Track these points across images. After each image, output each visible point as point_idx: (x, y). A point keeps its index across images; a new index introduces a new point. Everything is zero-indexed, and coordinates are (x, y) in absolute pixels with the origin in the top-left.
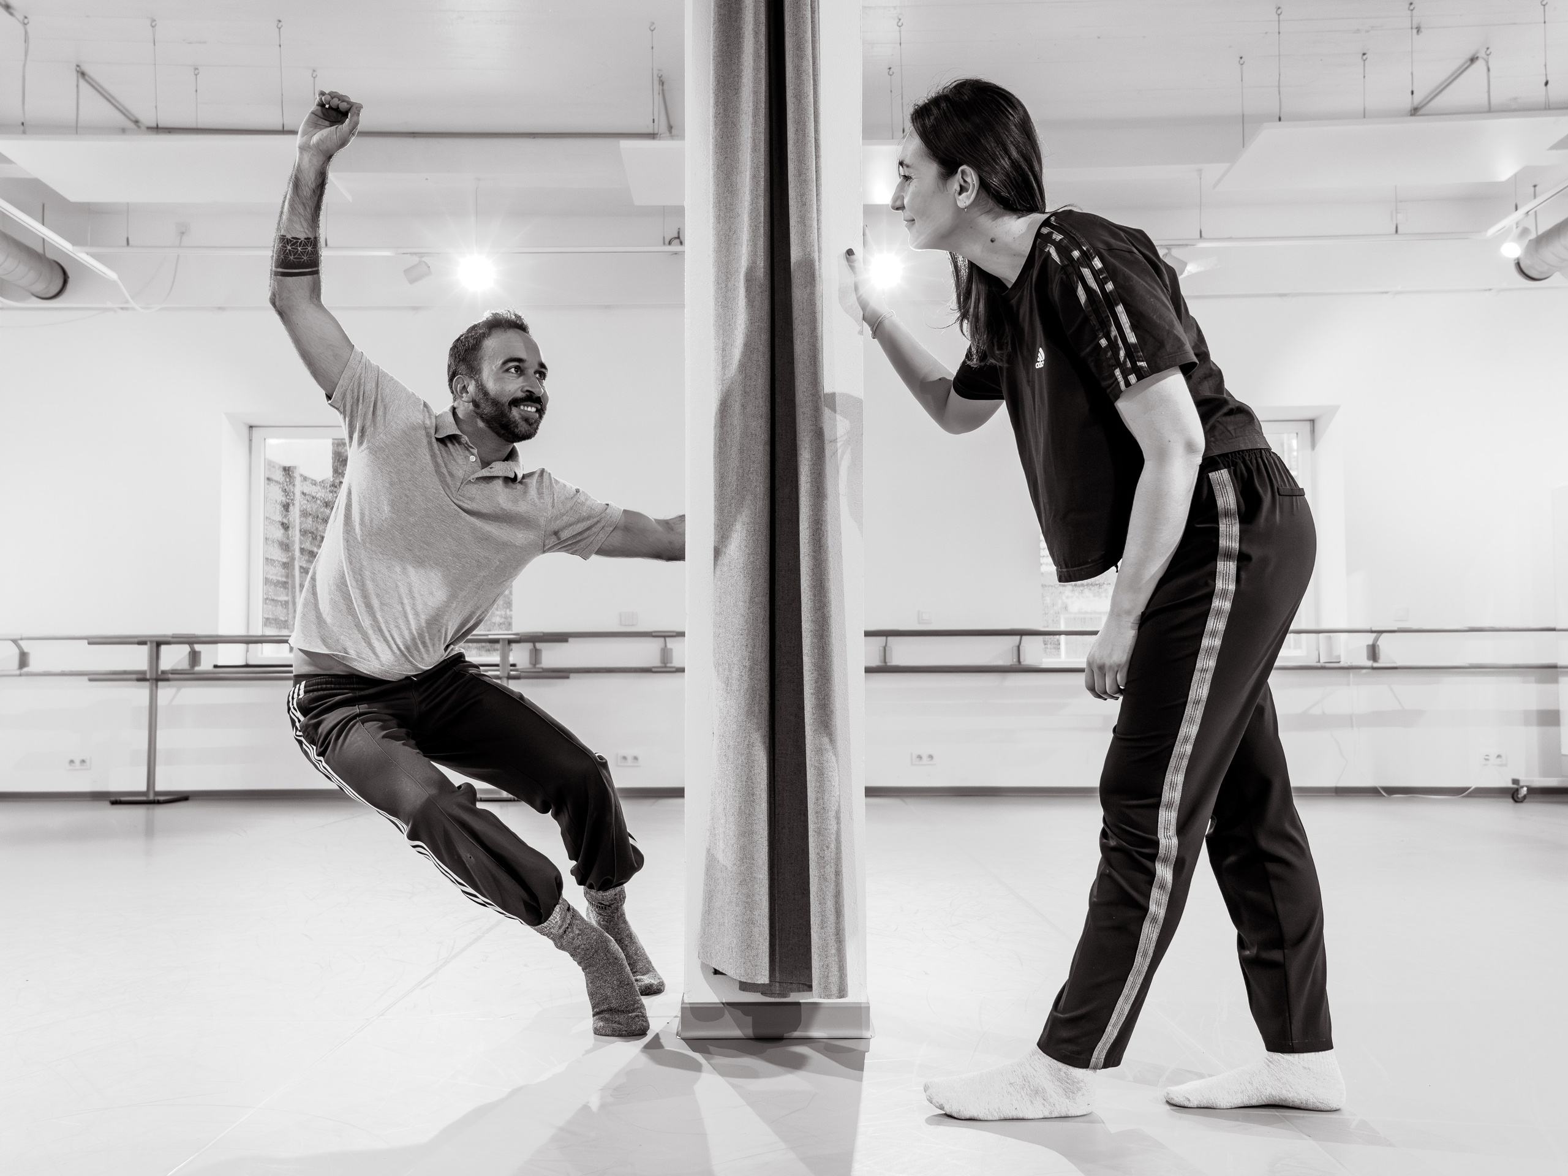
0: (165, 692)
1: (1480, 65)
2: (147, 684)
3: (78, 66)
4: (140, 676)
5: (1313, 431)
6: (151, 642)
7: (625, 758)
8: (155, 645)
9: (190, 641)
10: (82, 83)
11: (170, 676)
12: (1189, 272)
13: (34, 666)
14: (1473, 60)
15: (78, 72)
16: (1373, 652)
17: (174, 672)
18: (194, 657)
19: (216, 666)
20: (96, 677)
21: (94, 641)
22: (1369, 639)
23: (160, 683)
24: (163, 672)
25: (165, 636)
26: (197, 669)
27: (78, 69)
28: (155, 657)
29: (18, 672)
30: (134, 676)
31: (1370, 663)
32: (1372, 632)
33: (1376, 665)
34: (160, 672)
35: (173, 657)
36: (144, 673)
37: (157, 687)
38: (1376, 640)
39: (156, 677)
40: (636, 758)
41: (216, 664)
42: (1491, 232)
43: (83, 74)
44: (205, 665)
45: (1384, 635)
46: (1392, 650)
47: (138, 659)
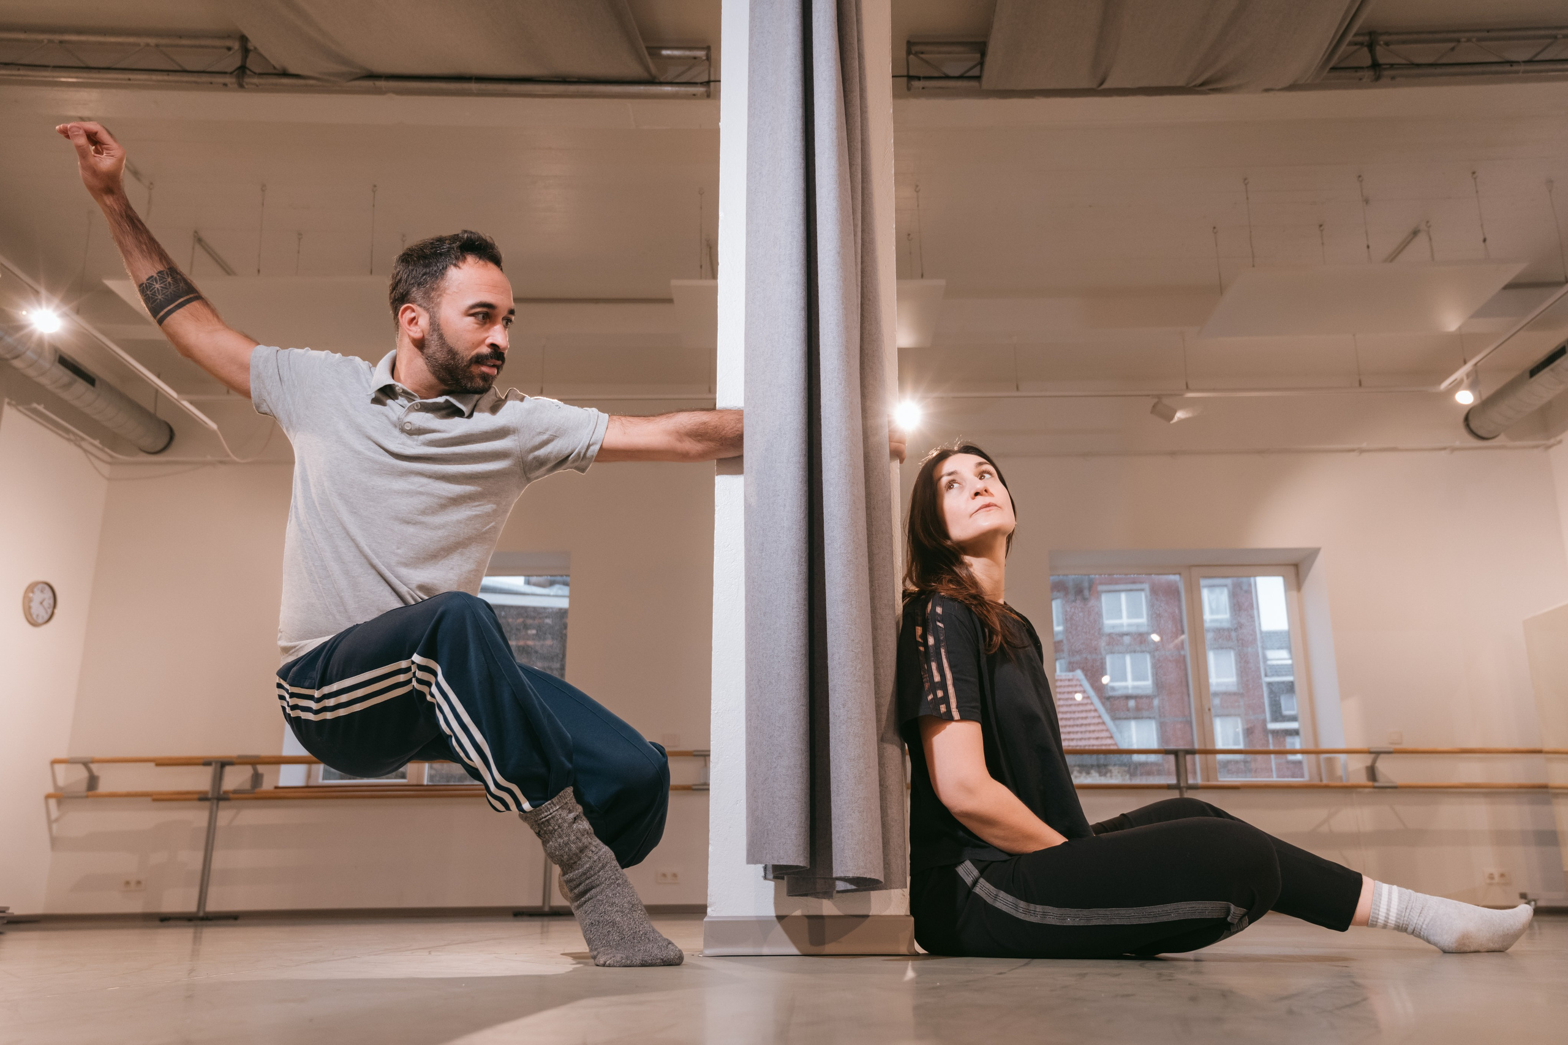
0: (225, 816)
1: (1422, 238)
2: (207, 804)
3: (196, 232)
4: (202, 796)
5: (1297, 574)
6: (216, 762)
7: (664, 875)
8: (219, 765)
9: (253, 762)
10: (197, 246)
11: (231, 796)
12: (1178, 418)
13: (103, 787)
14: (1415, 233)
15: (194, 236)
16: (1372, 773)
17: (235, 792)
18: (257, 778)
19: (277, 788)
20: (160, 798)
21: (161, 763)
22: (1367, 760)
23: (222, 804)
24: (226, 792)
25: (231, 757)
26: (257, 790)
27: (196, 235)
28: (218, 778)
29: (85, 794)
30: (196, 796)
31: (1370, 784)
32: (1370, 753)
33: (1376, 784)
34: (222, 792)
35: (235, 779)
36: (206, 793)
37: (217, 807)
38: (1374, 761)
39: (216, 798)
40: (675, 875)
41: (276, 785)
42: (1444, 385)
43: (200, 240)
44: (267, 785)
45: (1382, 756)
46: (1390, 770)
47: (200, 780)
